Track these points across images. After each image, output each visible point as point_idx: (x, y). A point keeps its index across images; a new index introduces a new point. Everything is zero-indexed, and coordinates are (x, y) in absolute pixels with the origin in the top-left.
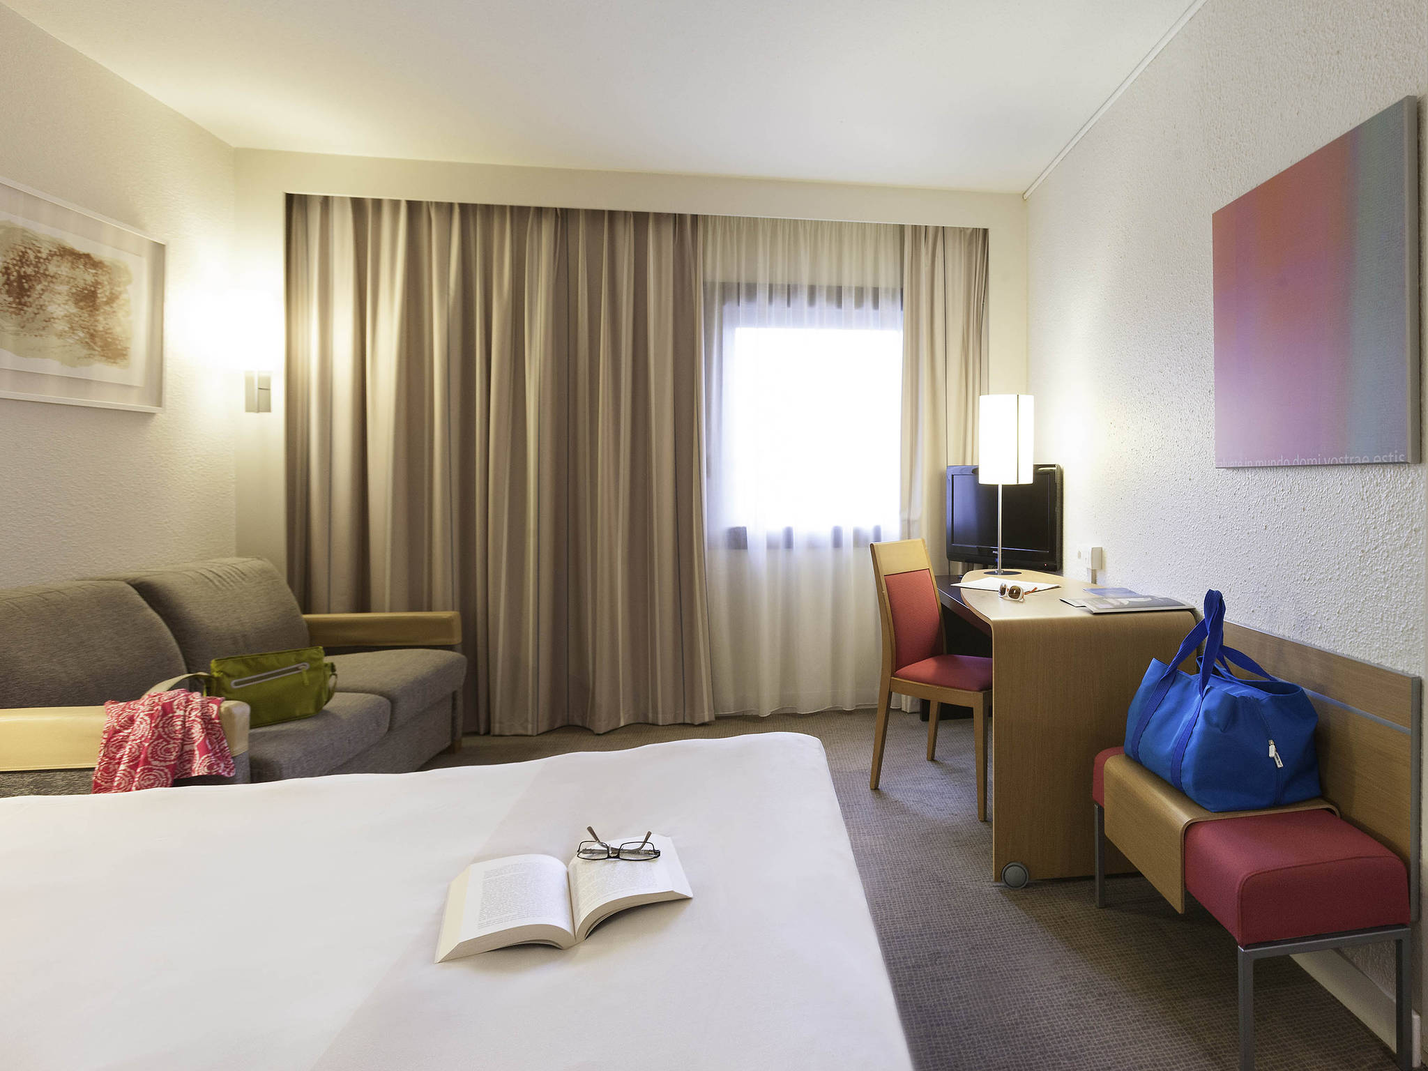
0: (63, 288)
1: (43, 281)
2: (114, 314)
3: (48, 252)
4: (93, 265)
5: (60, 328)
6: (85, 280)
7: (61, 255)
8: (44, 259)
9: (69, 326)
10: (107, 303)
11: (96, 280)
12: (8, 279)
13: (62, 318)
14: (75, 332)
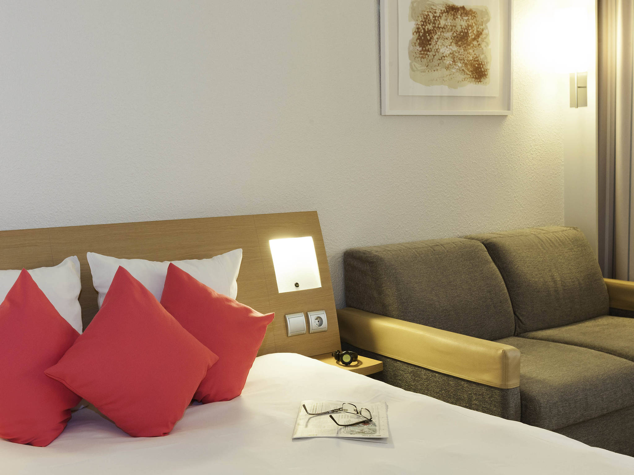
0: (449, 35)
1: (437, 32)
2: (480, 46)
3: (440, 11)
4: (466, 14)
5: (448, 62)
6: (461, 26)
7: (448, 12)
8: (438, 17)
9: (453, 60)
10: (474, 39)
11: (468, 24)
12: (419, 35)
13: (449, 55)
14: (456, 64)
